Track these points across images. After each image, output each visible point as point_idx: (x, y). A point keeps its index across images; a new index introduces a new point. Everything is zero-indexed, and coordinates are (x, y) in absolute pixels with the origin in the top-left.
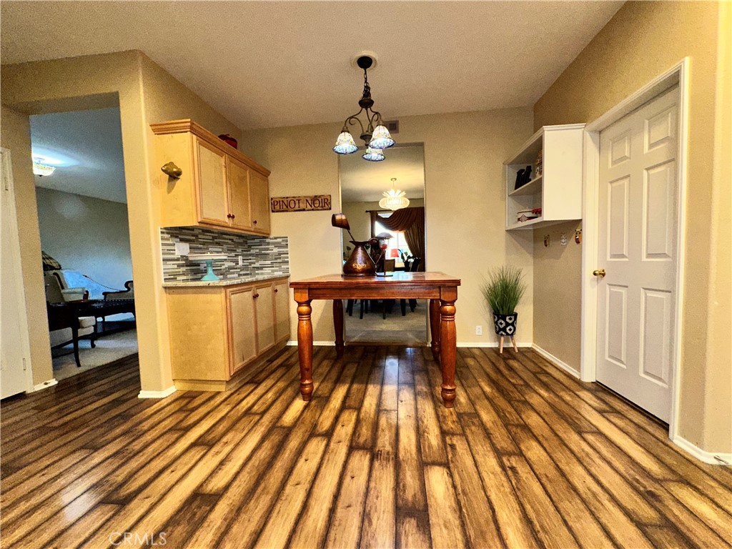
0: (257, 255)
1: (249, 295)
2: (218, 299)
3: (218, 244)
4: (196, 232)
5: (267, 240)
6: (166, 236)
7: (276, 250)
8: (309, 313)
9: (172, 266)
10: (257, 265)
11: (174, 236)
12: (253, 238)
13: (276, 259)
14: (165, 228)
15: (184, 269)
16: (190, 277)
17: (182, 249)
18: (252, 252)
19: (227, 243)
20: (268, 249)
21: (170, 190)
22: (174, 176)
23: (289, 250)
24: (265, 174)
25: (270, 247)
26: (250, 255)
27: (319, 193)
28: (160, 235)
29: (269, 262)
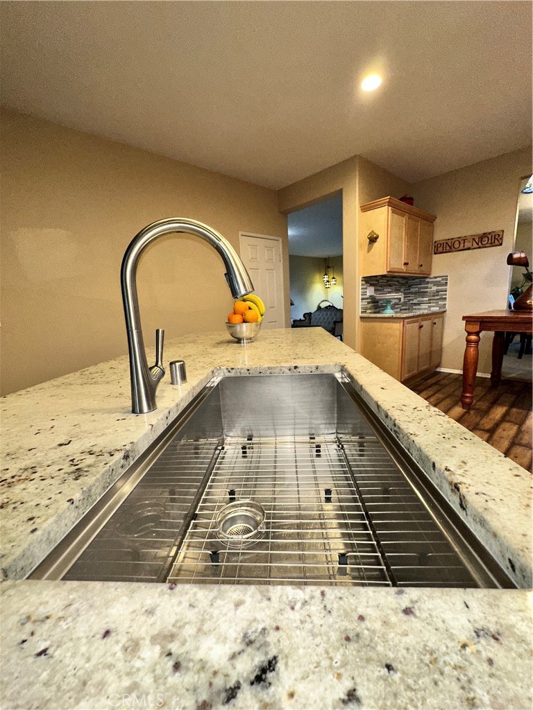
0: (415, 293)
1: (416, 325)
3: (390, 285)
4: (378, 278)
5: (427, 280)
6: (364, 282)
7: (434, 288)
8: (477, 342)
9: (365, 302)
10: (415, 301)
11: (367, 282)
12: (414, 278)
13: (434, 296)
14: (364, 278)
15: (370, 305)
16: (373, 311)
17: (370, 291)
18: (413, 290)
19: (395, 285)
20: (427, 288)
21: (369, 250)
22: (373, 240)
23: (448, 287)
24: (430, 220)
25: (429, 285)
26: (410, 293)
28: (361, 282)
29: (427, 299)
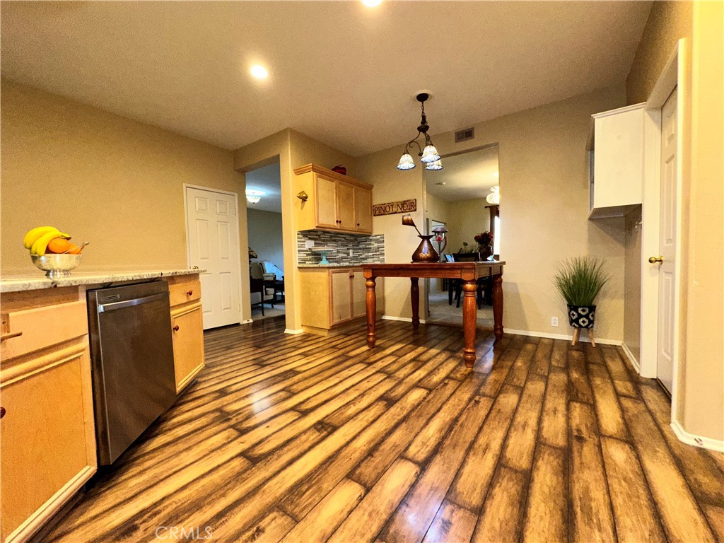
0: (364, 249)
1: (346, 275)
2: (324, 275)
3: (335, 241)
4: (319, 233)
5: (371, 238)
6: (300, 236)
7: (376, 245)
9: (303, 255)
10: (363, 256)
11: (305, 236)
12: (362, 236)
13: (376, 252)
14: (300, 232)
15: (310, 257)
16: (314, 262)
17: (309, 244)
18: (361, 246)
19: (341, 240)
20: (370, 244)
21: (302, 208)
22: (304, 199)
23: (385, 244)
24: (369, 188)
25: (372, 242)
26: (359, 249)
27: (406, 199)
28: (297, 236)
29: (371, 254)
